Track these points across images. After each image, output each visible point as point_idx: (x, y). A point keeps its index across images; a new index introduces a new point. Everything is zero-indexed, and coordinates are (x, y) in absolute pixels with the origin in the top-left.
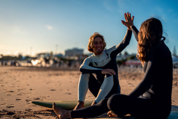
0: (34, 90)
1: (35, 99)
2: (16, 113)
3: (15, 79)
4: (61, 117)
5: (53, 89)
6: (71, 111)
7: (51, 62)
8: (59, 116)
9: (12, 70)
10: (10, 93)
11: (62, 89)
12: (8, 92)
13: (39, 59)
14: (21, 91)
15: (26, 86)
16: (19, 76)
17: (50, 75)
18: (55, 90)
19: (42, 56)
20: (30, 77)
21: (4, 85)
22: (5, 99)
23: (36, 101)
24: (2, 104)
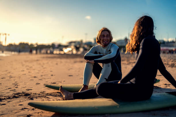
0: (54, 75)
1: (52, 83)
2: (32, 94)
3: (42, 66)
4: (65, 97)
5: (71, 75)
6: (73, 93)
7: (81, 50)
8: (64, 96)
9: (44, 57)
10: (33, 79)
11: (79, 75)
12: (32, 77)
13: (70, 47)
14: (43, 77)
15: (49, 72)
16: (48, 63)
17: (75, 62)
18: (72, 76)
19: (73, 44)
20: (57, 64)
21: (31, 71)
22: (28, 83)
23: (52, 85)
24: (23, 87)
